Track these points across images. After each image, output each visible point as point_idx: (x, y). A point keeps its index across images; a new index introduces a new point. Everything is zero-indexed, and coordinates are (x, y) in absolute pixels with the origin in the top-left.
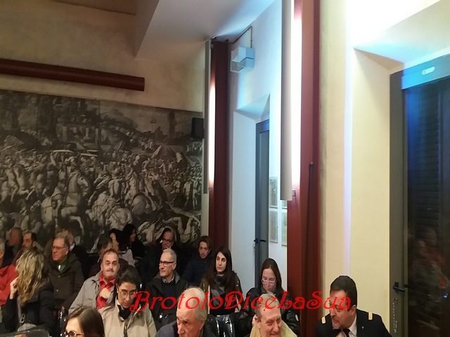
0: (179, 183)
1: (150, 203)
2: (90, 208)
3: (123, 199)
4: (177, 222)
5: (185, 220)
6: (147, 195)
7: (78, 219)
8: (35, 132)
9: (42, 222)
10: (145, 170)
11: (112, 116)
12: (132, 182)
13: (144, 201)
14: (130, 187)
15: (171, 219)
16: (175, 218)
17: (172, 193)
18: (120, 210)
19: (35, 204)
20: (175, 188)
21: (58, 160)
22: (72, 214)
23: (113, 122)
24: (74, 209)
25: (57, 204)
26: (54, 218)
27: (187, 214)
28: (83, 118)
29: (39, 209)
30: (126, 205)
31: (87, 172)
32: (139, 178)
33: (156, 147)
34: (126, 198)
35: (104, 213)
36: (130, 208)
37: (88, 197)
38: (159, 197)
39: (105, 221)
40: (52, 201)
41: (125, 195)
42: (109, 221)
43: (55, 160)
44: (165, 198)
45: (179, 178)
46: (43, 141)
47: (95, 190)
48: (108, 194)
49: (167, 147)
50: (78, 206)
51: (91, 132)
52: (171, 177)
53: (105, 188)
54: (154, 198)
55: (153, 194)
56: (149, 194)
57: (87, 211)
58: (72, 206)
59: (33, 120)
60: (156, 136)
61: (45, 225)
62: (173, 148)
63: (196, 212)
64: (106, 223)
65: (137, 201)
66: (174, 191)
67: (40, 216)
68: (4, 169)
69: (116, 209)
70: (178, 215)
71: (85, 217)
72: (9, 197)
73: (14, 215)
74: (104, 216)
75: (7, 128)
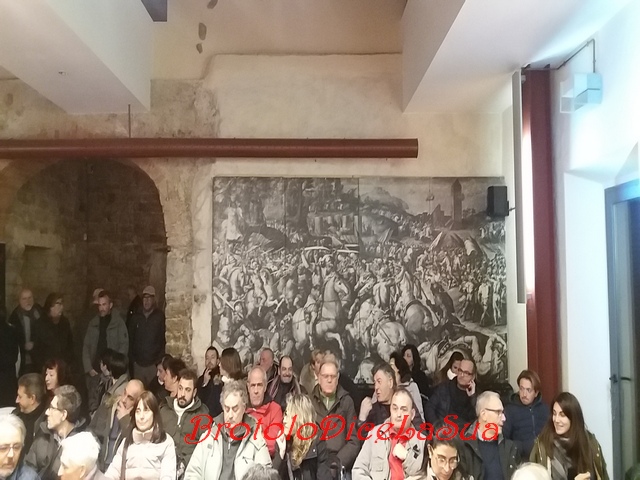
0: (471, 285)
1: (429, 315)
2: (351, 322)
3: (393, 310)
4: (470, 343)
5: (482, 341)
6: (425, 304)
7: (337, 336)
8: (283, 227)
9: (295, 342)
10: (421, 268)
11: (375, 197)
12: (404, 286)
13: (421, 311)
14: (401, 292)
15: (461, 339)
16: (468, 338)
17: (461, 300)
18: (390, 324)
19: (285, 318)
20: (466, 293)
21: (310, 260)
22: (330, 330)
23: (376, 205)
24: (332, 324)
25: (310, 317)
26: (307, 335)
27: (485, 332)
28: (338, 204)
29: (290, 323)
30: (397, 318)
31: (345, 273)
32: (413, 279)
33: (435, 235)
34: (397, 308)
35: (369, 329)
36: (402, 322)
37: (348, 306)
38: (443, 307)
39: (370, 340)
40: (305, 313)
41: (394, 304)
42: (375, 341)
43: (307, 261)
44: (451, 309)
45: (471, 277)
46: (292, 236)
47: (356, 298)
48: (373, 302)
49: (451, 233)
50: (336, 320)
51: (349, 220)
52: (458, 277)
53: (369, 295)
54: (436, 308)
55: (433, 303)
56: (428, 302)
57: (348, 327)
58: (329, 319)
59: (281, 211)
60: (436, 218)
61: (297, 345)
62: (458, 233)
63: (499, 328)
64: (372, 343)
65: (411, 312)
66: (464, 297)
67: (292, 333)
68: (250, 275)
69: (384, 324)
70: (472, 333)
71: (345, 334)
72: (256, 309)
73: (262, 332)
74: (369, 333)
75: (252, 223)
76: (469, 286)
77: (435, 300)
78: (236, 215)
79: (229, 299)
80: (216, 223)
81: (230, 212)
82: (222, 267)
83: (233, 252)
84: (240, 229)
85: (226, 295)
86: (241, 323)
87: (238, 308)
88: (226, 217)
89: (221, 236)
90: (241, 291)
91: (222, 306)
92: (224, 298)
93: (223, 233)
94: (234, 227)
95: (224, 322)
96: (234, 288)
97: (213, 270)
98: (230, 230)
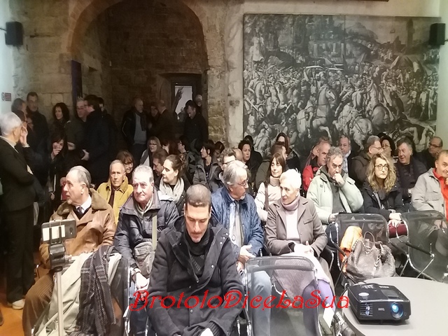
0: (415, 92)
1: (388, 113)
2: (336, 119)
3: (365, 110)
4: (413, 132)
5: (420, 130)
6: (385, 106)
7: (327, 129)
8: (292, 51)
9: (298, 133)
10: (384, 81)
11: (356, 30)
12: (373, 94)
13: (383, 111)
14: (370, 98)
15: (407, 129)
16: (411, 129)
17: (408, 103)
18: (362, 120)
19: (292, 117)
20: (412, 98)
21: (310, 76)
22: (322, 125)
23: (356, 35)
24: (323, 120)
25: (309, 116)
26: (307, 128)
27: (422, 124)
28: (330, 35)
29: (295, 120)
30: (367, 116)
31: (334, 85)
32: (379, 89)
33: (394, 57)
34: (367, 109)
35: (348, 124)
36: (370, 118)
37: (335, 108)
38: (397, 108)
39: (349, 131)
40: (305, 113)
41: (365, 106)
42: (352, 131)
43: (308, 76)
44: (402, 109)
45: (415, 88)
46: (298, 59)
47: (340, 102)
48: (352, 105)
49: (405, 57)
50: (326, 118)
51: (338, 47)
52: (407, 87)
53: (349, 100)
54: (392, 109)
55: (391, 105)
56: (388, 104)
57: (334, 122)
58: (322, 117)
59: (290, 39)
60: (397, 46)
61: (300, 135)
62: (410, 57)
63: (431, 122)
64: (350, 133)
65: (376, 111)
66: (410, 101)
67: (296, 126)
68: (268, 86)
69: (358, 120)
70: (414, 125)
71: (332, 127)
72: (273, 110)
73: (276, 126)
74: (348, 126)
75: (270, 49)
76: (414, 94)
77: (392, 103)
78: (260, 43)
79: (255, 104)
80: (246, 48)
81: (255, 40)
82: (250, 80)
83: (257, 70)
84: (262, 53)
85: (253, 101)
86: (263, 120)
87: (260, 109)
88: (252, 44)
89: (249, 58)
90: (262, 98)
91: (250, 108)
92: (252, 103)
93: (250, 56)
94: (258, 52)
95: (252, 119)
96: (258, 96)
97: (244, 83)
98: (255, 54)
